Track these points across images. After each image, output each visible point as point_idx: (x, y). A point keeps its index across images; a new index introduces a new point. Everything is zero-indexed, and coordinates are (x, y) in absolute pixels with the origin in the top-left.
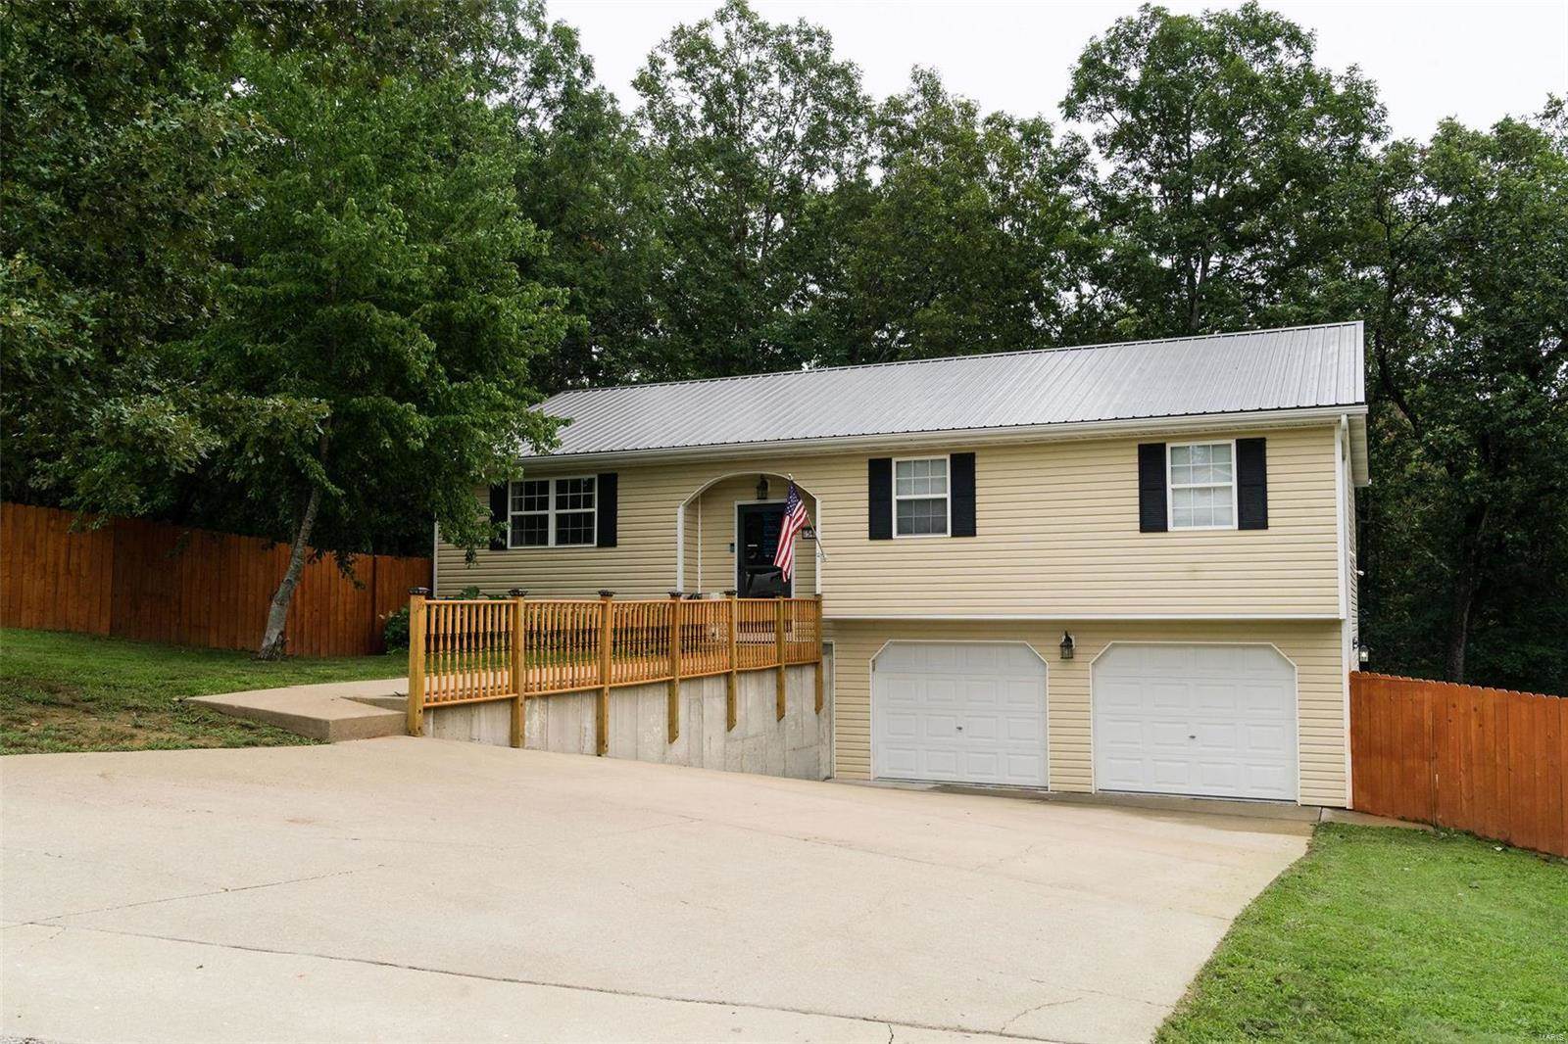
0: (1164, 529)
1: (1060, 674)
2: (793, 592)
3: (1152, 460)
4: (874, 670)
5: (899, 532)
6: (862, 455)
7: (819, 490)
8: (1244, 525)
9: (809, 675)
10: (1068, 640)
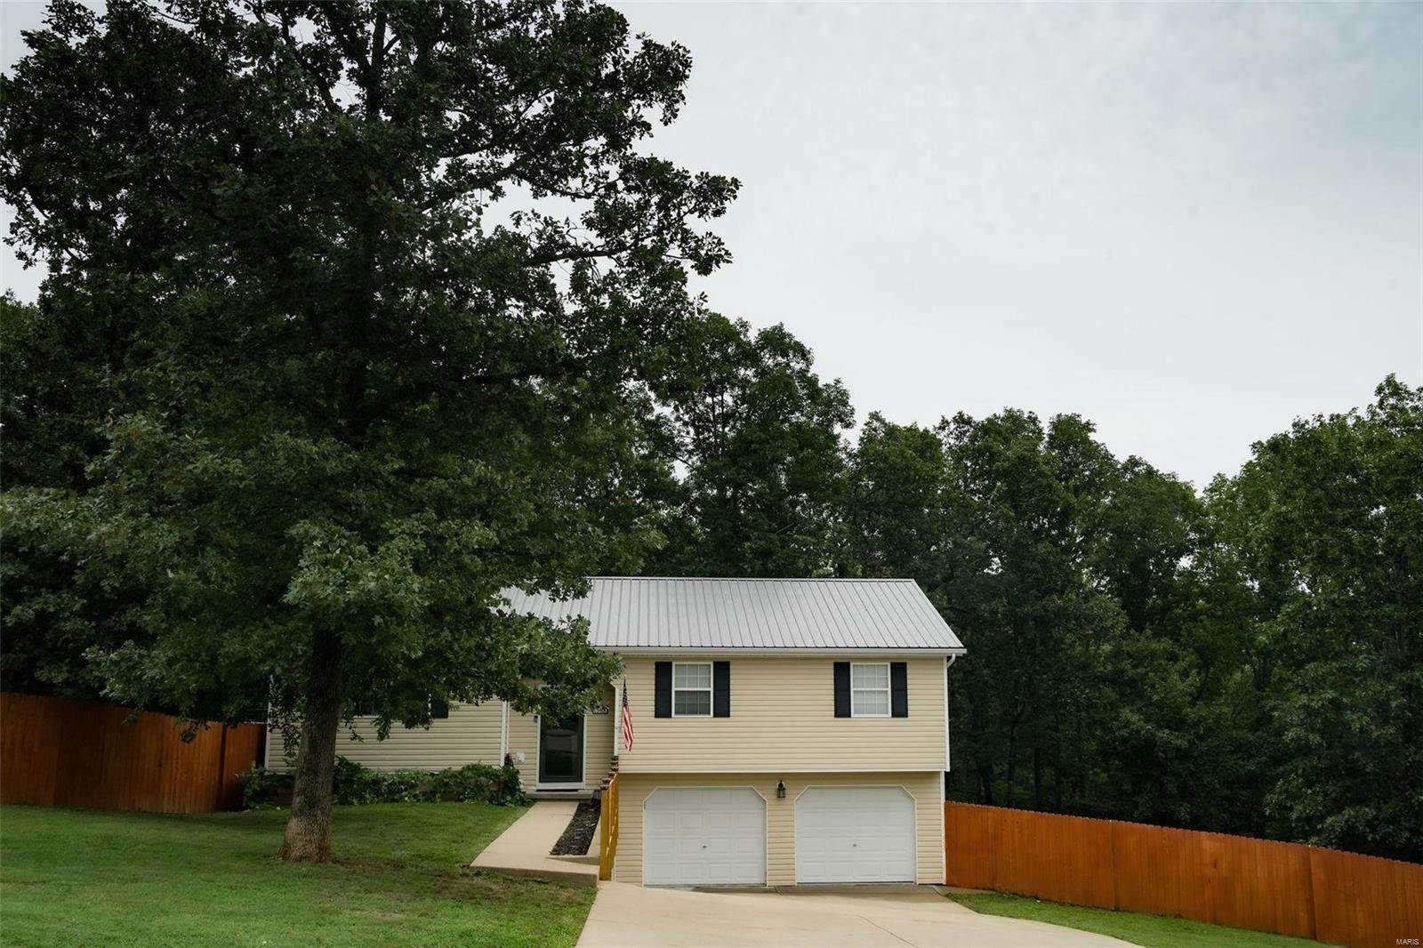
0: (849, 716)
1: (775, 807)
2: (585, 752)
3: (842, 671)
4: (645, 808)
5: (676, 713)
6: (652, 658)
7: (619, 682)
8: (894, 715)
10: (781, 785)
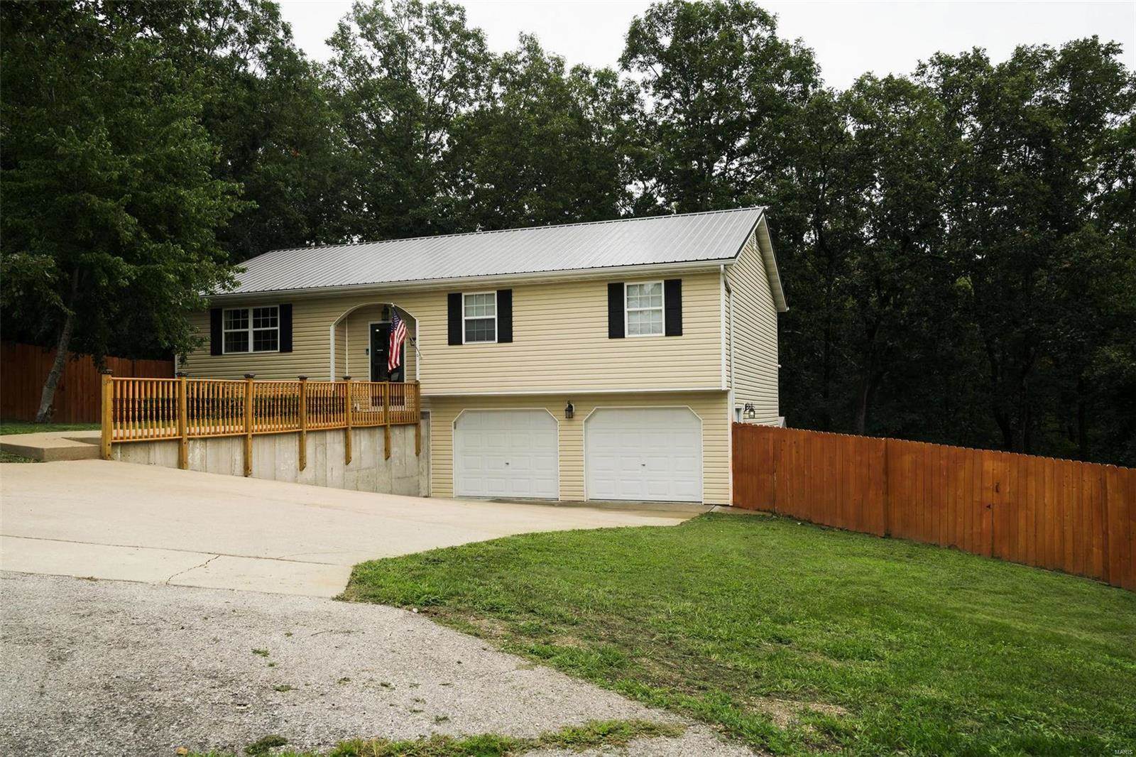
0: (623, 336)
2: (405, 378)
3: (616, 293)
4: (455, 428)
5: (467, 340)
6: (444, 291)
7: (419, 314)
8: (668, 333)
9: (411, 432)
10: (570, 407)
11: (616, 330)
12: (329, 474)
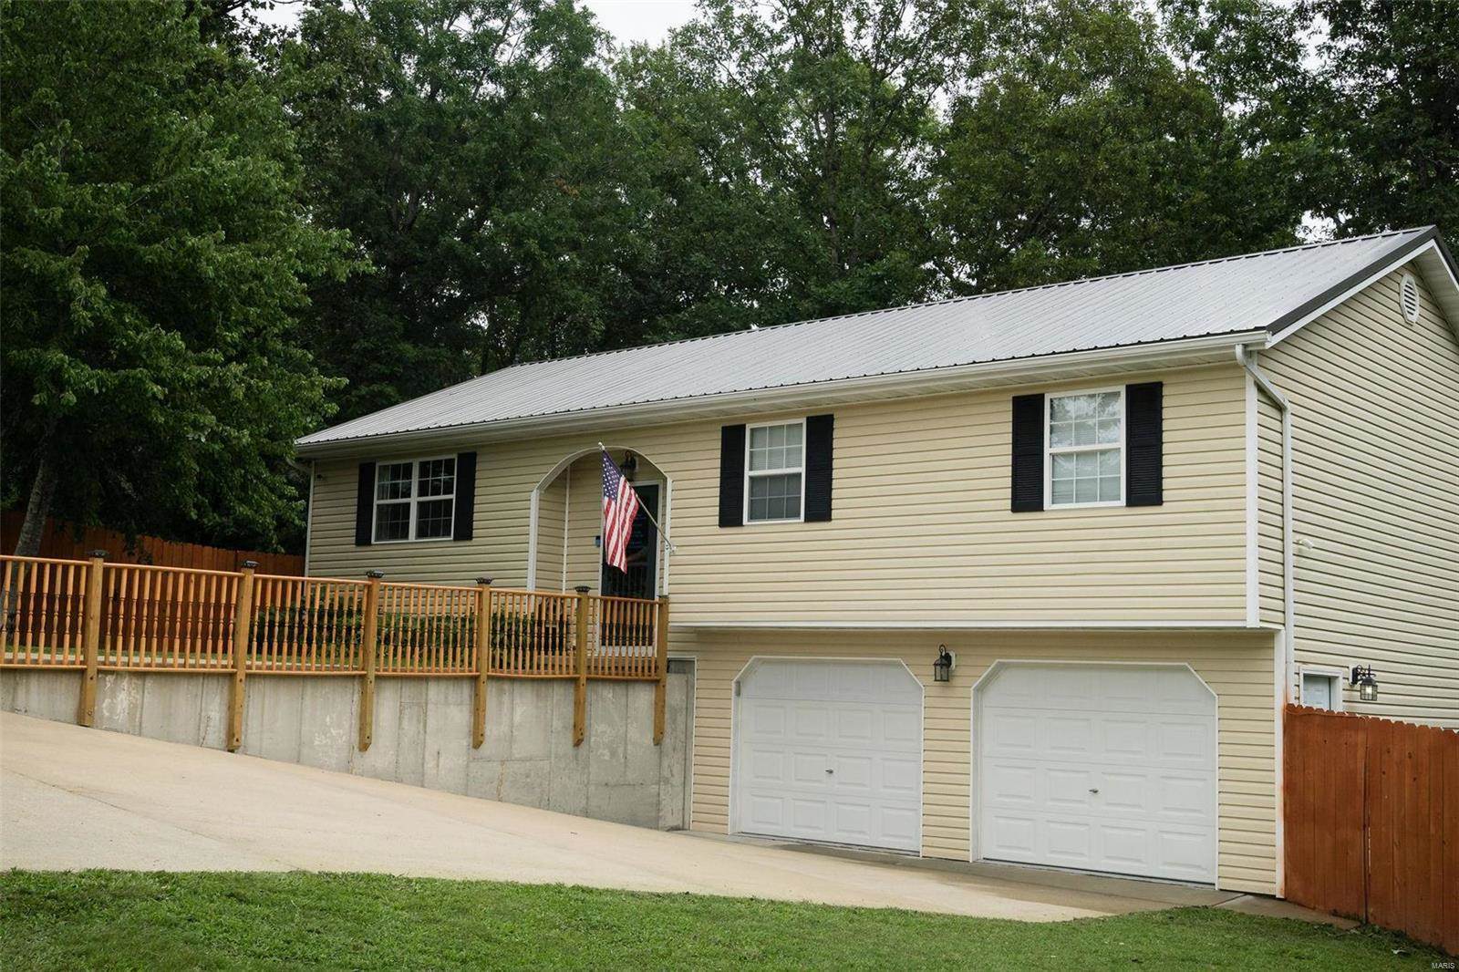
1: (939, 703)
2: (657, 592)
3: (1028, 416)
4: (738, 693)
5: (751, 517)
6: (712, 422)
7: (675, 466)
8: (1135, 499)
9: (642, 698)
10: (947, 657)
11: (1027, 495)
12: (430, 764)
